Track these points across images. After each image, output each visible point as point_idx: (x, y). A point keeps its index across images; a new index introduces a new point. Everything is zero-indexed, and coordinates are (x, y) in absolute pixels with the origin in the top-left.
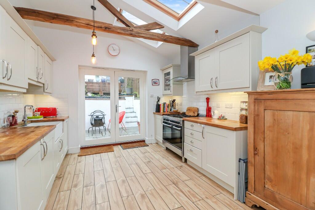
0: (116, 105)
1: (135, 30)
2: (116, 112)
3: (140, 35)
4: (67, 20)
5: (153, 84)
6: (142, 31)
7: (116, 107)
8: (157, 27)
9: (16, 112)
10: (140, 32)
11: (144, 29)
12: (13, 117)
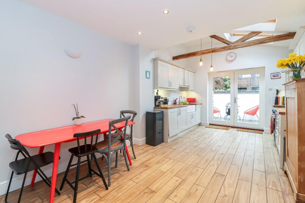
0: (235, 98)
1: (232, 45)
2: (235, 102)
3: (236, 47)
4: (194, 54)
5: (272, 78)
6: (239, 43)
7: (235, 99)
8: (254, 35)
9: (177, 99)
10: (236, 45)
11: (240, 41)
12: (175, 100)
